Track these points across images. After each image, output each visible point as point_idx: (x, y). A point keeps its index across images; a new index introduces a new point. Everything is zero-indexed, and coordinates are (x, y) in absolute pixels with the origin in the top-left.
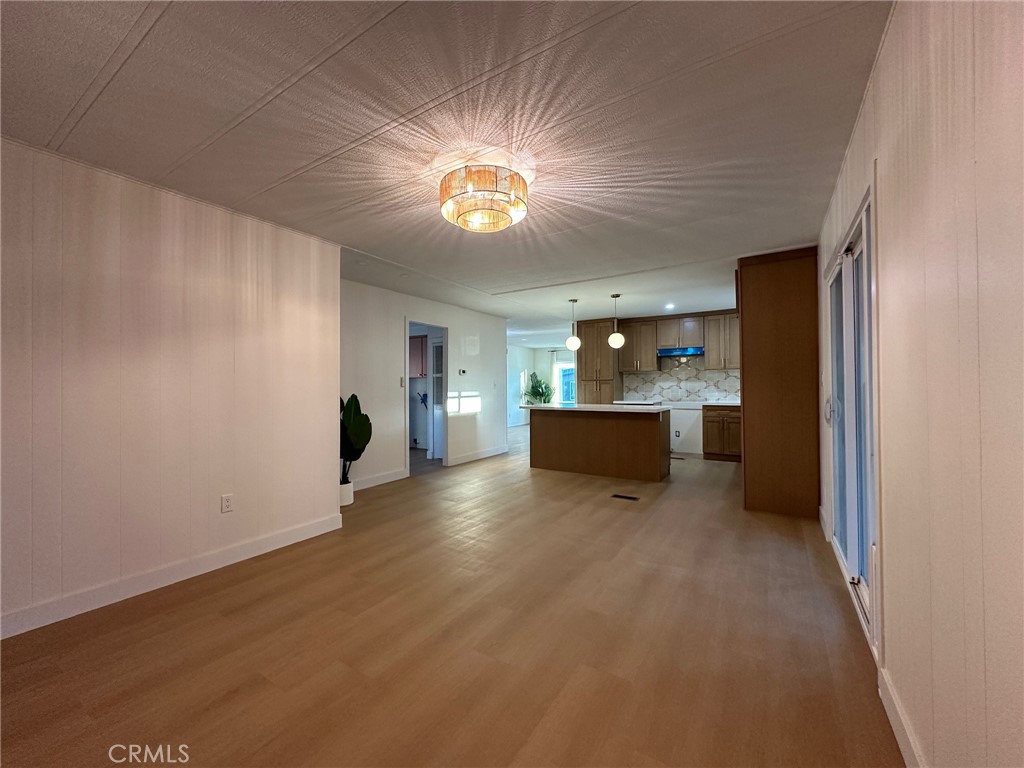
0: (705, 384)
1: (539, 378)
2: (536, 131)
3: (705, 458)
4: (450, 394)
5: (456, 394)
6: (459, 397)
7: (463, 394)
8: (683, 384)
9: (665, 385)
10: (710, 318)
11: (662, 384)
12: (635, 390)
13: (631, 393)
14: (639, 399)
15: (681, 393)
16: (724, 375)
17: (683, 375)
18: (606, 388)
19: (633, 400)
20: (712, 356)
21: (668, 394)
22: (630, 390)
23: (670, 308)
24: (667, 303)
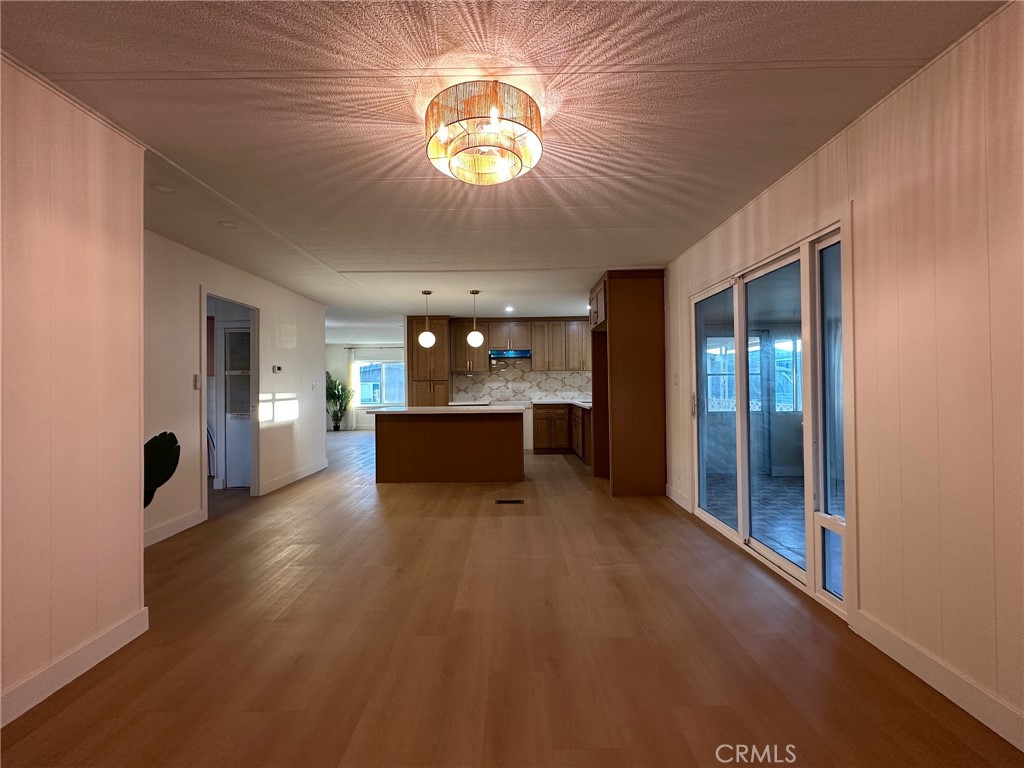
0: (529, 385)
1: (333, 379)
2: (596, 70)
3: (535, 453)
4: (262, 397)
5: (269, 396)
6: (273, 400)
7: (278, 396)
8: (510, 385)
9: (495, 385)
10: (537, 323)
11: (490, 384)
12: (465, 391)
13: (461, 394)
14: (468, 400)
15: (508, 393)
16: (545, 376)
17: (510, 377)
18: (440, 388)
19: (464, 401)
20: (537, 359)
21: (497, 394)
22: (459, 390)
23: (509, 310)
24: (506, 305)
